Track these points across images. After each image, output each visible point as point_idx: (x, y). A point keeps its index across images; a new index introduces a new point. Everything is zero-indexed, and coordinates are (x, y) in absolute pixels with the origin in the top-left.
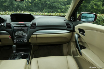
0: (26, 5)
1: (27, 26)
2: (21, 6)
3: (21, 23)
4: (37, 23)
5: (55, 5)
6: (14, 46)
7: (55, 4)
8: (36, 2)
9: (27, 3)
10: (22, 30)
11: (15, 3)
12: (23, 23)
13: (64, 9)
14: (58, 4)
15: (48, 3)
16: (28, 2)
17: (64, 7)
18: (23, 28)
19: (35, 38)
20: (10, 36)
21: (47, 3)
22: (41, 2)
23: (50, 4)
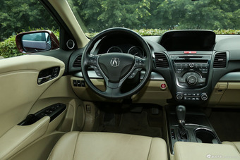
0: (139, 17)
1: (206, 61)
2: (130, 19)
3: (190, 52)
4: (227, 53)
5: (205, 11)
6: (181, 108)
7: (207, 8)
8: (162, 8)
9: (143, 11)
10: (196, 70)
11: (118, 13)
12: (195, 52)
13: (231, 19)
14: (214, 9)
15: (189, 7)
16: (145, 10)
17: (230, 15)
18: (197, 64)
19: (221, 90)
20: (164, 82)
21: (186, 9)
22: (172, 6)
23: (193, 11)
